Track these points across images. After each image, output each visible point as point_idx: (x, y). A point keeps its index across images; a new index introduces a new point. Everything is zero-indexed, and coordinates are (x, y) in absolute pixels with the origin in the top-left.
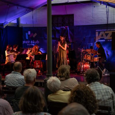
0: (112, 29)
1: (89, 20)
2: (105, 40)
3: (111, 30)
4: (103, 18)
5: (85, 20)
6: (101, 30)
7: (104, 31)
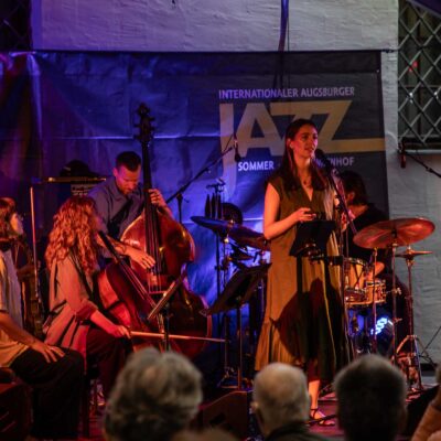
0: (308, 86)
1: (144, 16)
2: (271, 164)
3: (304, 93)
4: (225, 10)
5: (115, 10)
6: (247, 93)
7: (267, 102)
